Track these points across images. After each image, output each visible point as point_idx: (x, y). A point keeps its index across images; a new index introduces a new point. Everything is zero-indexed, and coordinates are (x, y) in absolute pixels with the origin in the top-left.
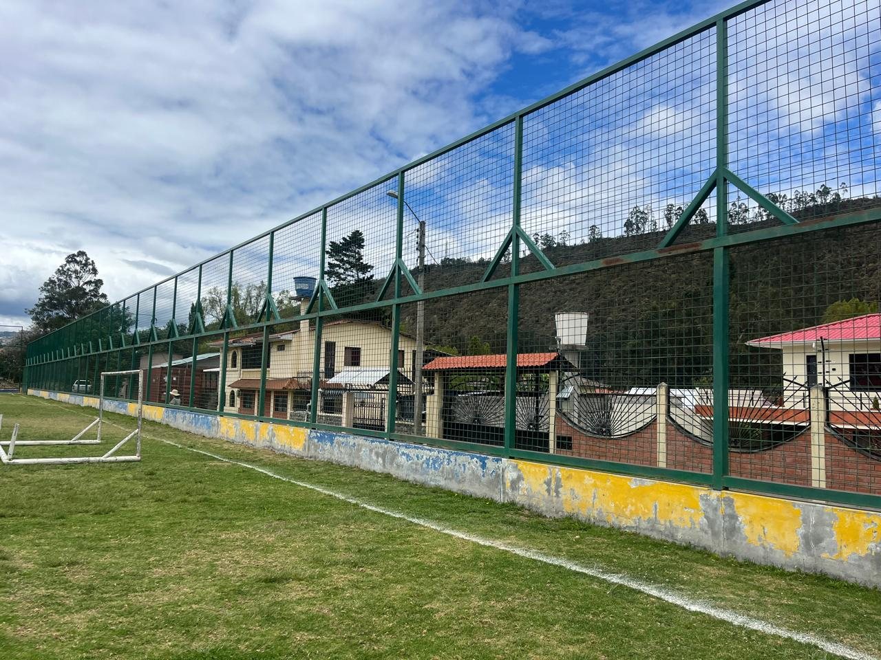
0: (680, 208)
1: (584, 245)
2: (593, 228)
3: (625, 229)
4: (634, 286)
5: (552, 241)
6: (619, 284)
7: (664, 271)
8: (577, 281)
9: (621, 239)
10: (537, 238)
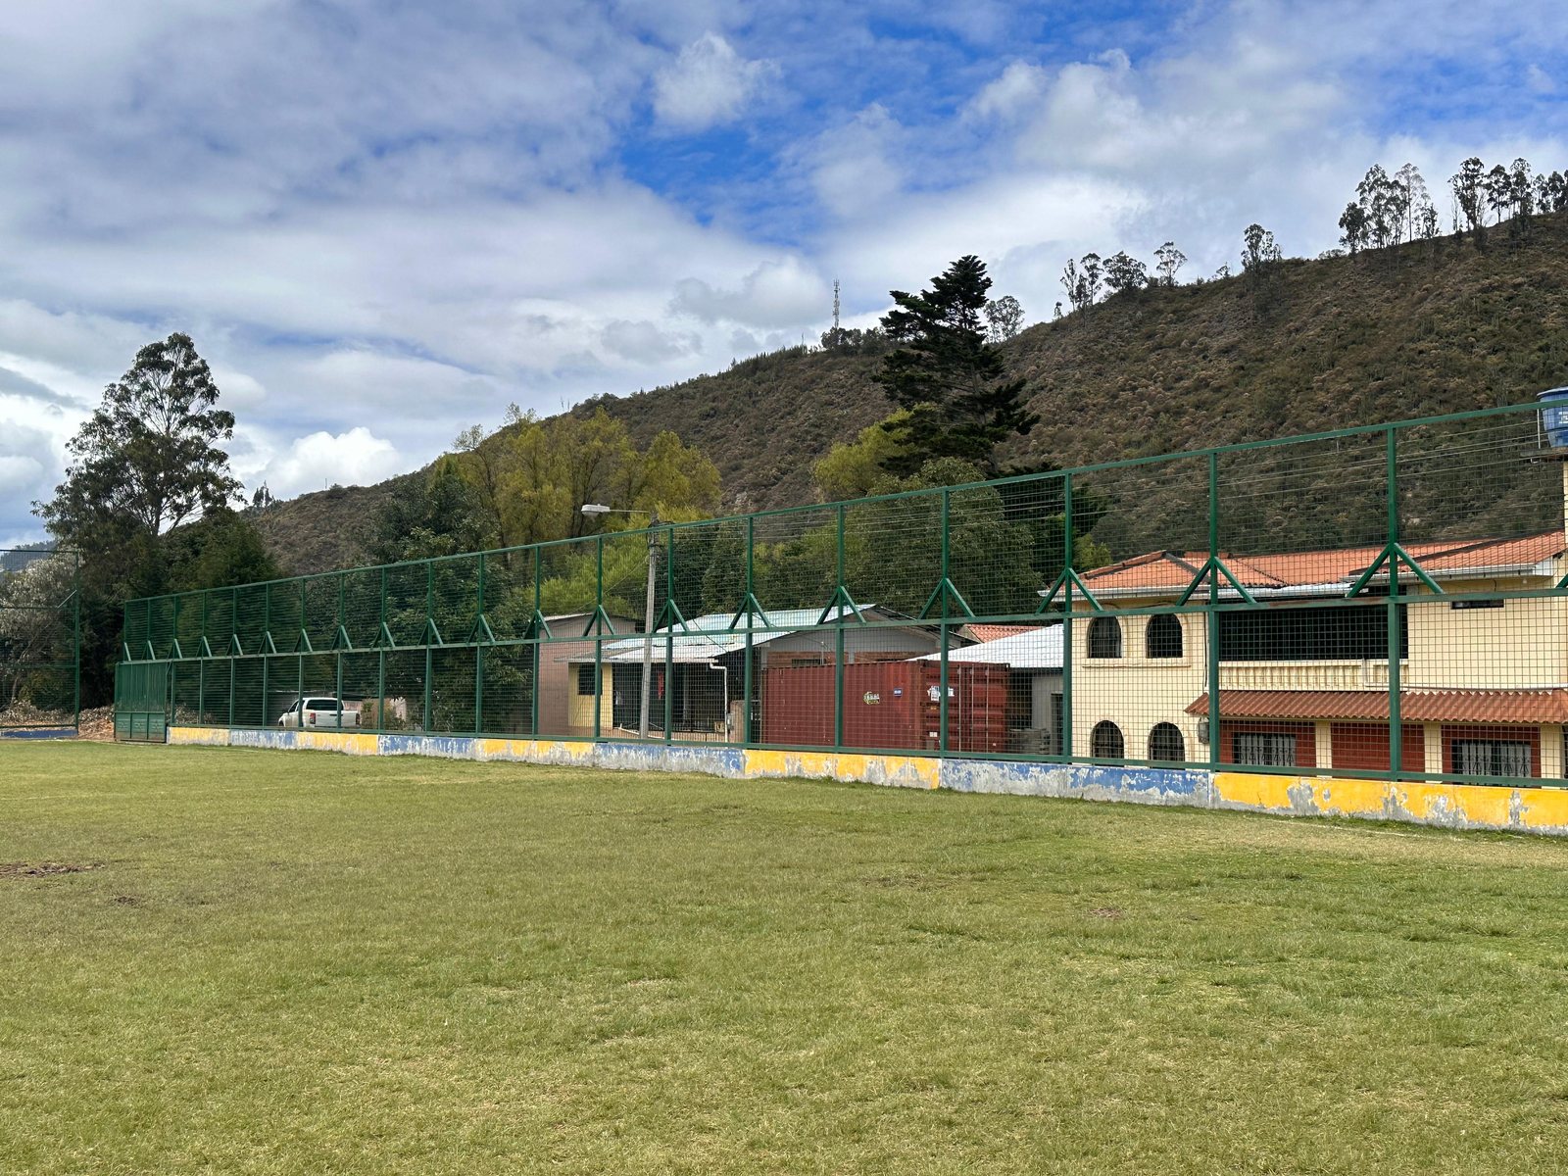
0: (1498, 170)
1: (1228, 281)
2: (1255, 234)
3: (1344, 232)
4: (1381, 391)
5: (1137, 272)
6: (1335, 387)
7: (1468, 348)
8: (1214, 383)
9: (1332, 262)
10: (1094, 267)
